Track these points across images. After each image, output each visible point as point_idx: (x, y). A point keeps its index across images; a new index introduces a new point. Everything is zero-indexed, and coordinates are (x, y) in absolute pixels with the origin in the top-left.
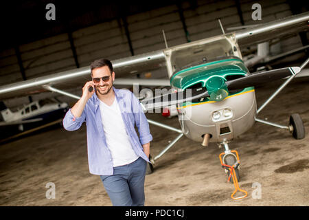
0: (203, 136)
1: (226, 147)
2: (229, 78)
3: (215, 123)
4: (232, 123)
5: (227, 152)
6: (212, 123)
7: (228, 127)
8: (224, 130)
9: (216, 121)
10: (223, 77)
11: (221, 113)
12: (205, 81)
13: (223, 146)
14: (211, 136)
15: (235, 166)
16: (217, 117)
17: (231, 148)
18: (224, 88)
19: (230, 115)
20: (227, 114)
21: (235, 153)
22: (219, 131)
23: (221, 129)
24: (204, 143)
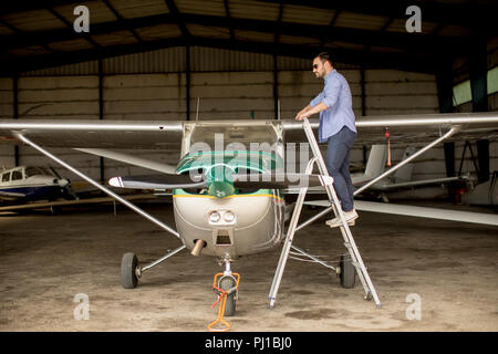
0: (195, 241)
1: (228, 266)
3: (210, 227)
4: (234, 232)
5: (228, 273)
6: (206, 225)
7: (228, 237)
8: (222, 239)
9: (211, 223)
11: (221, 215)
13: (224, 264)
14: (205, 244)
15: (229, 292)
16: (216, 219)
17: (232, 269)
19: (233, 220)
20: (228, 218)
21: (236, 277)
22: (215, 239)
23: (218, 237)
24: (194, 252)
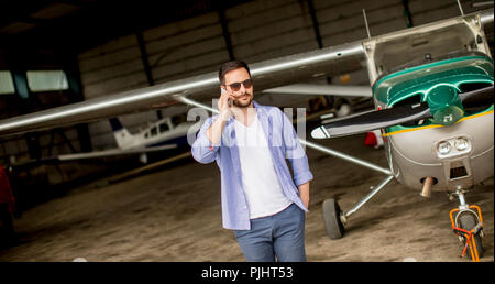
0: (422, 181)
1: (462, 199)
2: (464, 88)
3: (442, 161)
4: (470, 160)
5: (463, 207)
6: (436, 160)
7: (463, 168)
8: (457, 172)
9: (441, 156)
10: (455, 85)
11: (452, 144)
12: (426, 92)
13: (456, 197)
14: (435, 181)
15: (475, 230)
16: (445, 150)
17: (468, 201)
18: (457, 104)
19: (467, 148)
20: (461, 147)
21: (476, 210)
22: (448, 173)
23: (452, 170)
24: (424, 193)
